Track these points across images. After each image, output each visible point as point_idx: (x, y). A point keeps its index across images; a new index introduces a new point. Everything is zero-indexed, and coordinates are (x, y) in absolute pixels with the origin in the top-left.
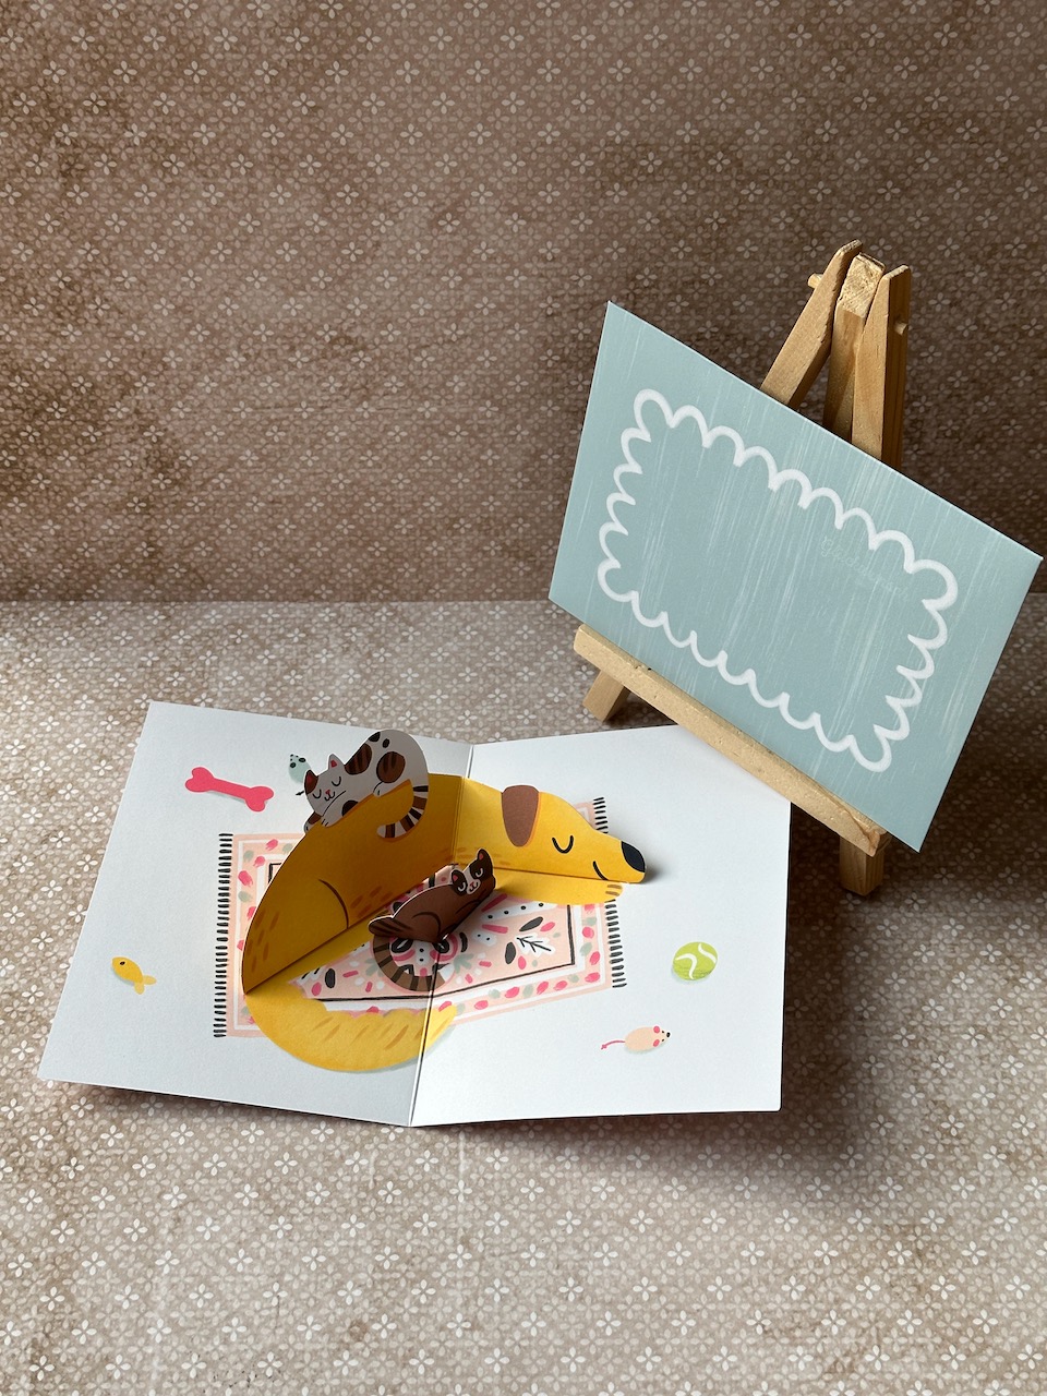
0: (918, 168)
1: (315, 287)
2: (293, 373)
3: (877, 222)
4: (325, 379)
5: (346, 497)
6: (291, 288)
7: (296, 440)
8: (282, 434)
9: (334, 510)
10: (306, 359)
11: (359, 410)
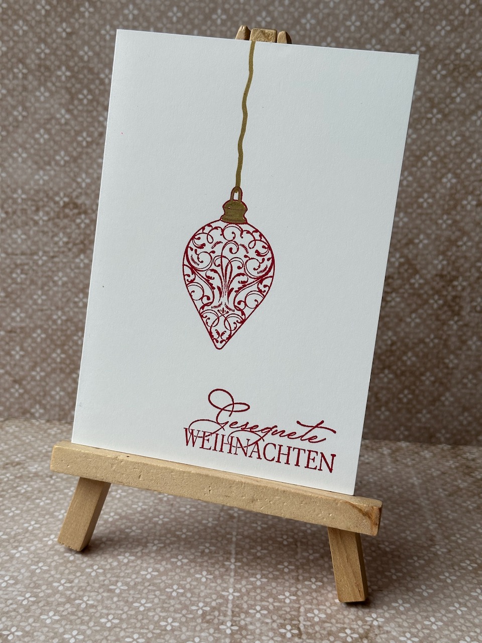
0: (453, 99)
1: (57, 163)
2: (36, 229)
3: (427, 139)
4: (56, 235)
5: (62, 331)
6: (42, 163)
7: (33, 282)
8: (23, 276)
9: (52, 341)
10: (45, 218)
11: (77, 260)
